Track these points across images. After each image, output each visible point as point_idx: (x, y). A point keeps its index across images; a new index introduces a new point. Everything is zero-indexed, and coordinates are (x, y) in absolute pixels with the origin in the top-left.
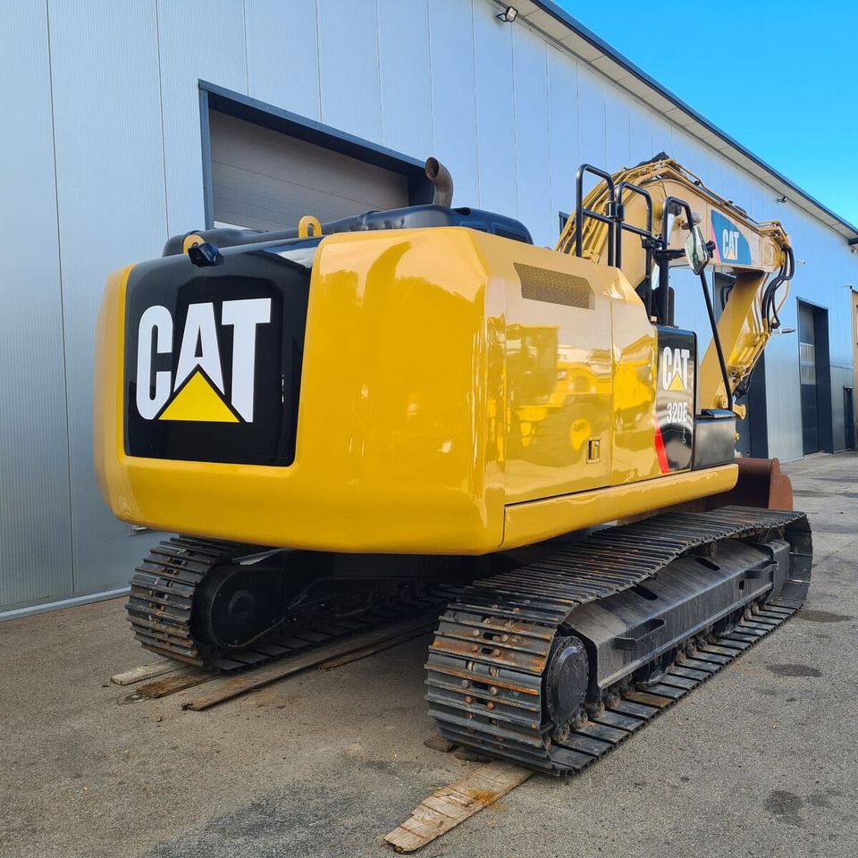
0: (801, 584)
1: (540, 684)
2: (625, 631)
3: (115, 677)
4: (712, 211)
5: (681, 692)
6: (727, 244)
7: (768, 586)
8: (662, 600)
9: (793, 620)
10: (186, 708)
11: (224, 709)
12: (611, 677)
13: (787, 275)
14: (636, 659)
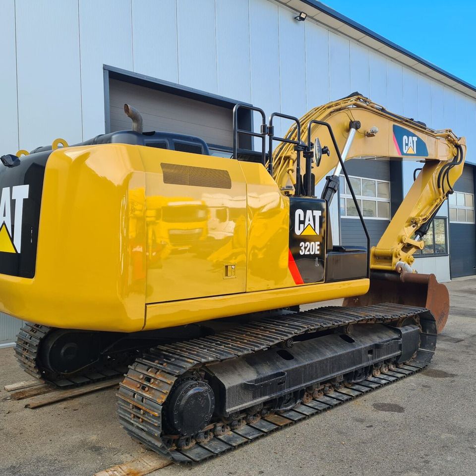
0: (429, 353)
1: (161, 409)
2: (255, 378)
3: (6, 387)
4: (394, 126)
5: (301, 417)
6: (407, 145)
7: (399, 353)
8: (296, 360)
9: (417, 375)
10: (26, 406)
11: (45, 409)
12: (240, 406)
13: (458, 161)
14: (264, 395)
